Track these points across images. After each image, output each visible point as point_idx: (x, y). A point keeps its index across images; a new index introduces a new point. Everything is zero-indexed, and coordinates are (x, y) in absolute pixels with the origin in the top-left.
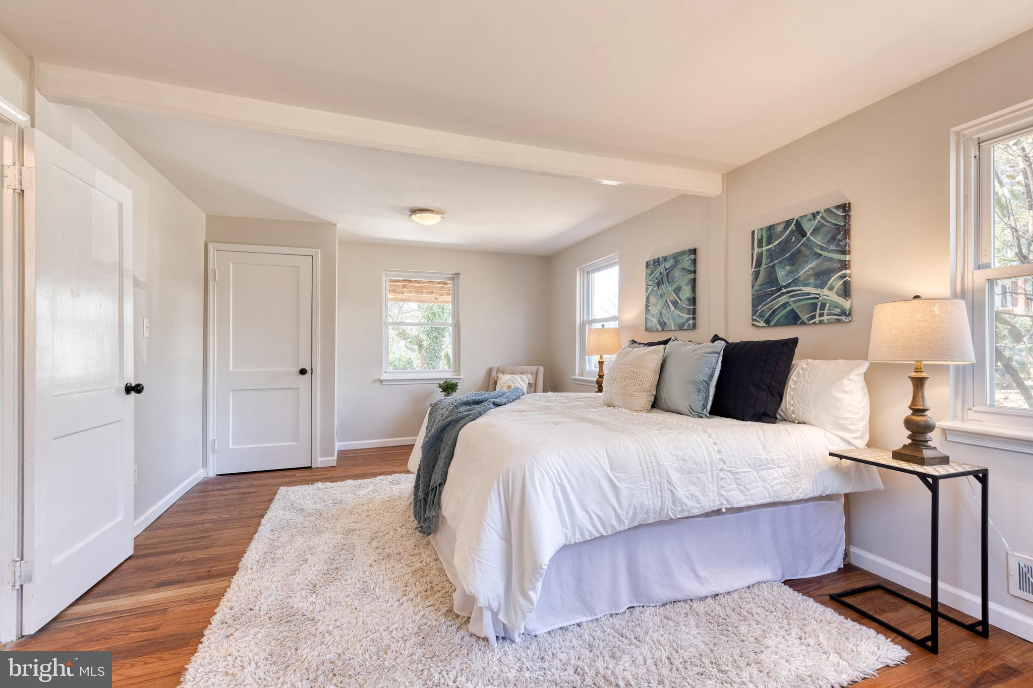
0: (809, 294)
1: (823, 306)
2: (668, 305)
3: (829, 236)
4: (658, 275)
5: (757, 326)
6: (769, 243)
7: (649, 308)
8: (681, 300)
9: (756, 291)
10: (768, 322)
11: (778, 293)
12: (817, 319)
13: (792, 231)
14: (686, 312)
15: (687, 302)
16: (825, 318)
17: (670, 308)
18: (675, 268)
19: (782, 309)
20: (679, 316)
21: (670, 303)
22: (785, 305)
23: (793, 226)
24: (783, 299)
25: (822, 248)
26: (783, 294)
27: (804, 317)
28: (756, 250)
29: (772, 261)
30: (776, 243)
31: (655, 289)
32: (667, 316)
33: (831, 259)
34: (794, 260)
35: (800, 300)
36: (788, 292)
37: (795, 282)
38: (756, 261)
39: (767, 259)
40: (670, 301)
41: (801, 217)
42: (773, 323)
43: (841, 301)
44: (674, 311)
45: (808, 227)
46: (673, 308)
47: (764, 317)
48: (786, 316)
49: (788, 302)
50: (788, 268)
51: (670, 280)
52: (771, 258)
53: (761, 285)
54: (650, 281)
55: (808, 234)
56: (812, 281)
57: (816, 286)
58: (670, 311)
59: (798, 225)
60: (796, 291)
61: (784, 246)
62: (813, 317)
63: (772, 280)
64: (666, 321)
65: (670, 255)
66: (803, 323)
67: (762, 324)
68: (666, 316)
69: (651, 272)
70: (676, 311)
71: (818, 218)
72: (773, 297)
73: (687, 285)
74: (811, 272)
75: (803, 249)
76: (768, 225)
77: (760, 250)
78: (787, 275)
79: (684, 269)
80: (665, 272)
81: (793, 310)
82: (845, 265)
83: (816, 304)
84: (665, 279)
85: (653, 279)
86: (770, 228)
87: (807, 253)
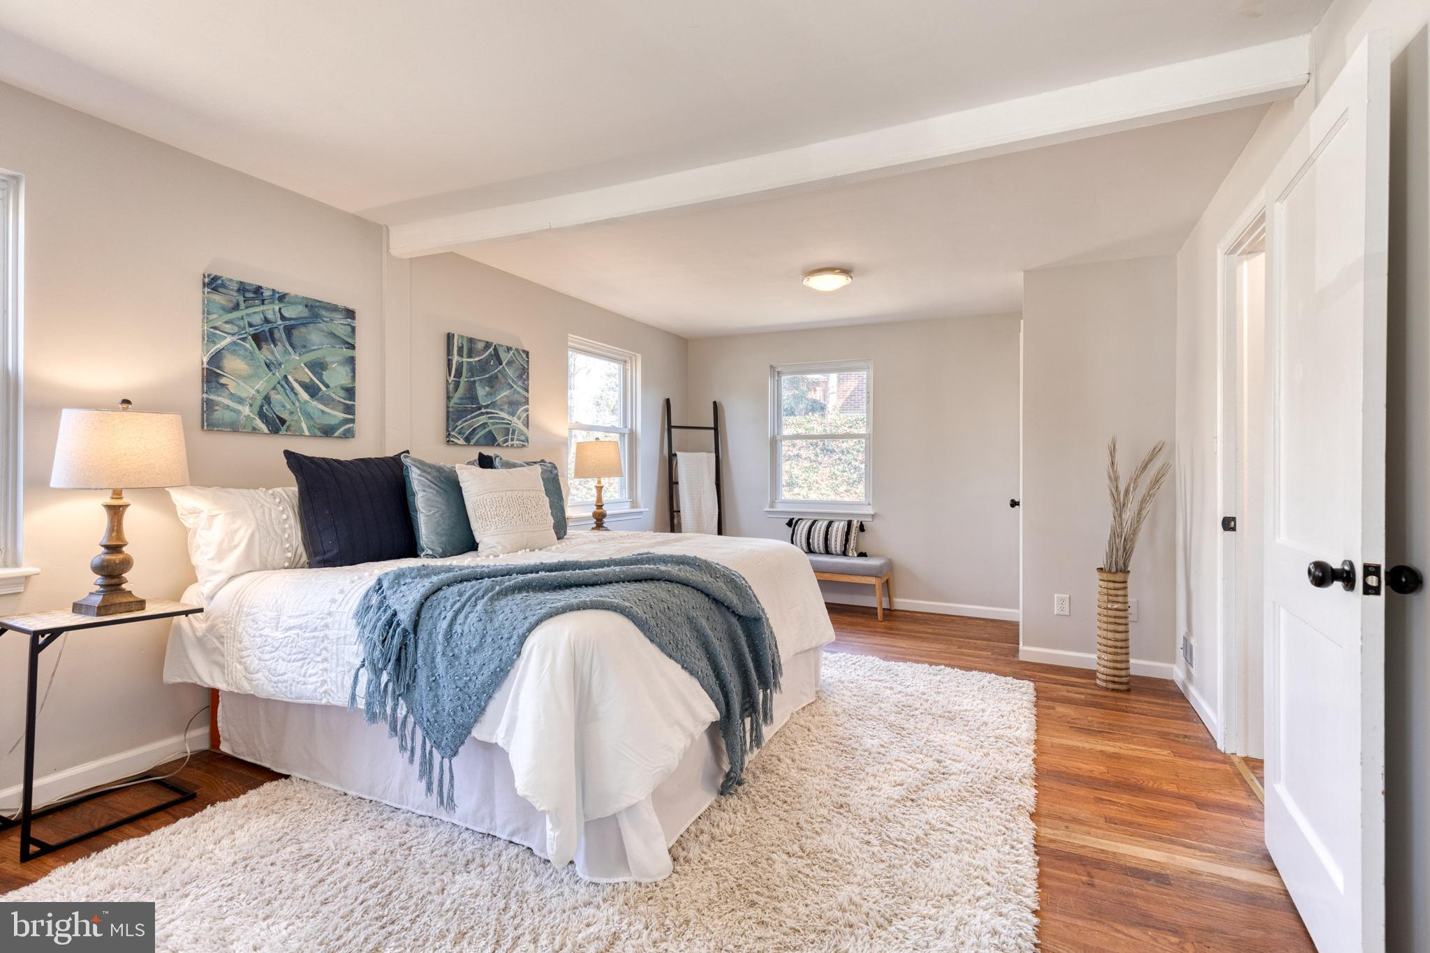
0: (503, 419)
1: (514, 431)
2: (292, 389)
3: (518, 373)
4: (257, 319)
5: (456, 444)
6: (470, 356)
7: (223, 381)
8: (327, 386)
9: (455, 403)
10: (467, 440)
11: (478, 412)
12: (510, 443)
13: (490, 355)
14: (341, 407)
15: (342, 394)
16: (515, 442)
17: (296, 394)
18: (311, 325)
19: (481, 428)
20: (323, 411)
21: (296, 385)
22: (484, 425)
23: (491, 349)
24: (483, 419)
25: (513, 381)
26: (482, 414)
27: (500, 439)
28: (456, 358)
29: (472, 376)
30: (477, 359)
31: (248, 346)
32: (288, 406)
33: (519, 393)
34: (492, 382)
35: (497, 423)
36: (487, 413)
37: (493, 404)
38: (456, 370)
39: (468, 372)
40: (296, 380)
41: (499, 345)
42: (472, 442)
43: (524, 429)
44: (306, 402)
45: (505, 357)
46: (304, 395)
47: (464, 434)
48: (485, 436)
49: (487, 423)
50: (487, 389)
51: (295, 340)
52: (472, 373)
53: (462, 399)
54: (226, 322)
55: (504, 364)
56: (506, 407)
57: (509, 413)
58: (299, 400)
59: (495, 349)
60: (494, 413)
61: (483, 367)
62: (506, 441)
63: (472, 397)
64: (285, 416)
65: (297, 296)
66: (499, 445)
67: (461, 442)
68: (284, 406)
69: (231, 305)
70: (315, 403)
71: (511, 352)
72: (473, 415)
73: (340, 363)
74: (505, 399)
75: (500, 376)
76: (470, 336)
77: (460, 360)
78: (486, 396)
79: (333, 335)
80: (280, 322)
81: (490, 432)
82: (527, 402)
83: (508, 429)
84: (280, 334)
85: (241, 323)
86: (471, 341)
87: (503, 380)
